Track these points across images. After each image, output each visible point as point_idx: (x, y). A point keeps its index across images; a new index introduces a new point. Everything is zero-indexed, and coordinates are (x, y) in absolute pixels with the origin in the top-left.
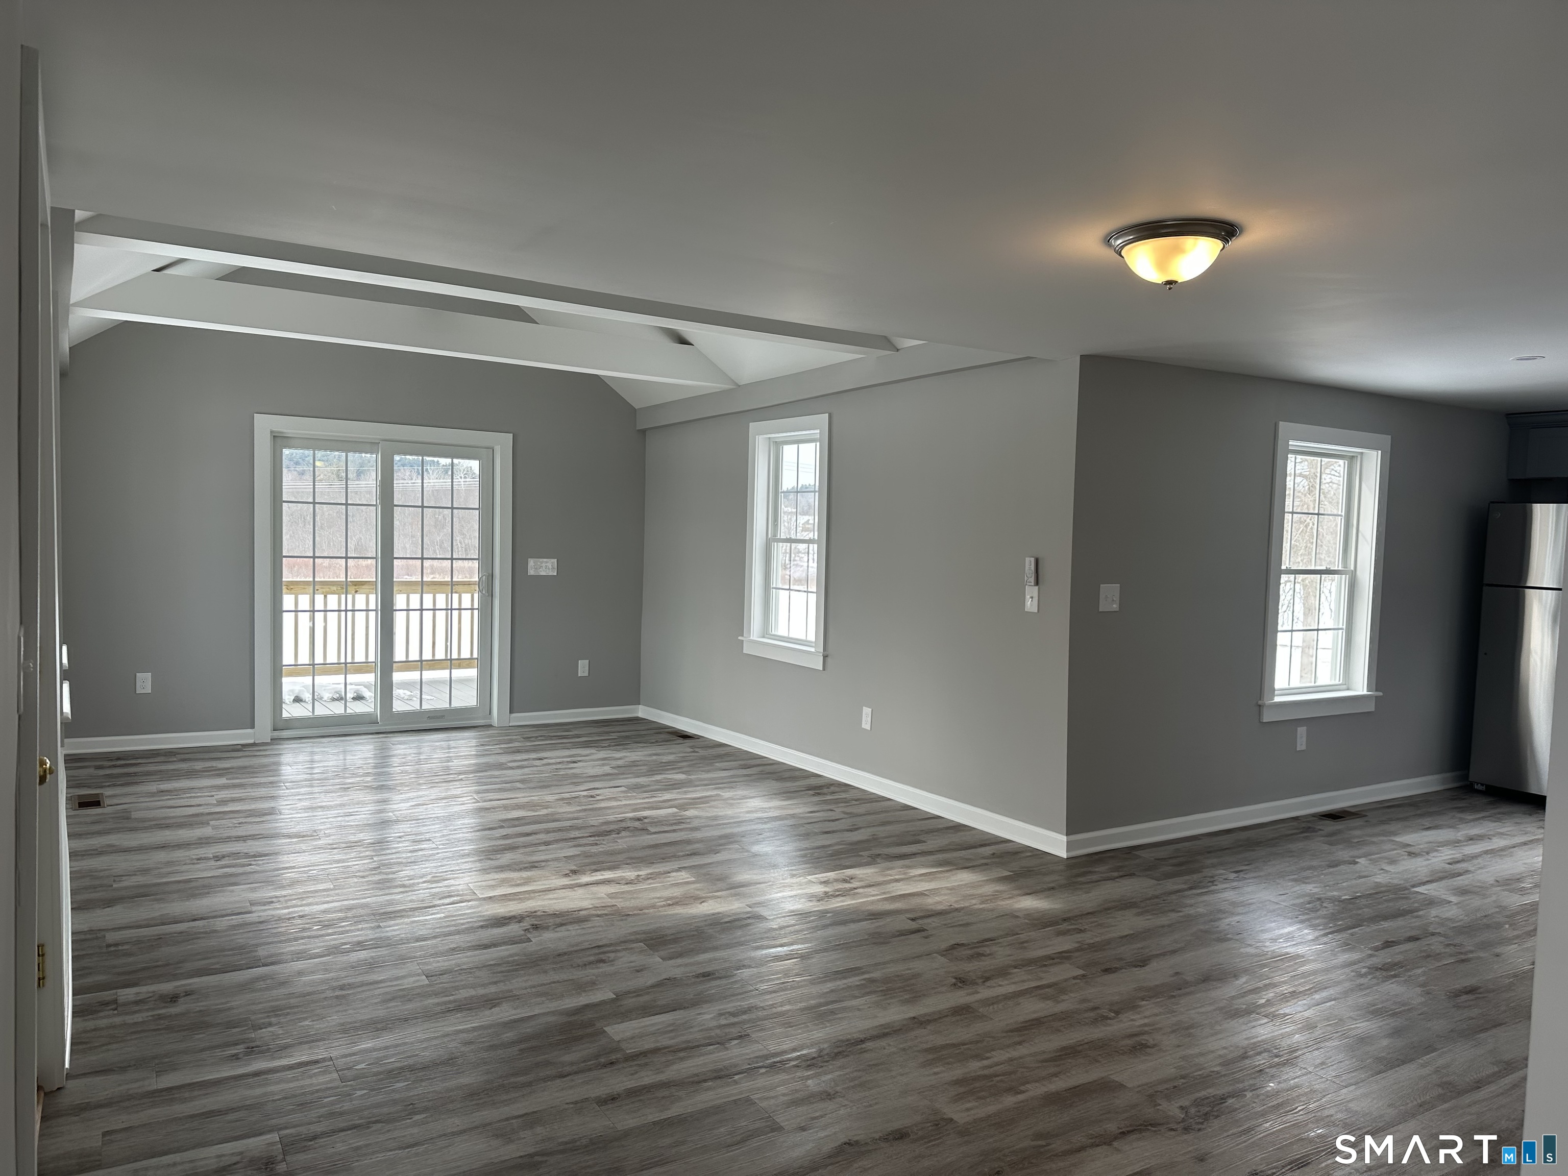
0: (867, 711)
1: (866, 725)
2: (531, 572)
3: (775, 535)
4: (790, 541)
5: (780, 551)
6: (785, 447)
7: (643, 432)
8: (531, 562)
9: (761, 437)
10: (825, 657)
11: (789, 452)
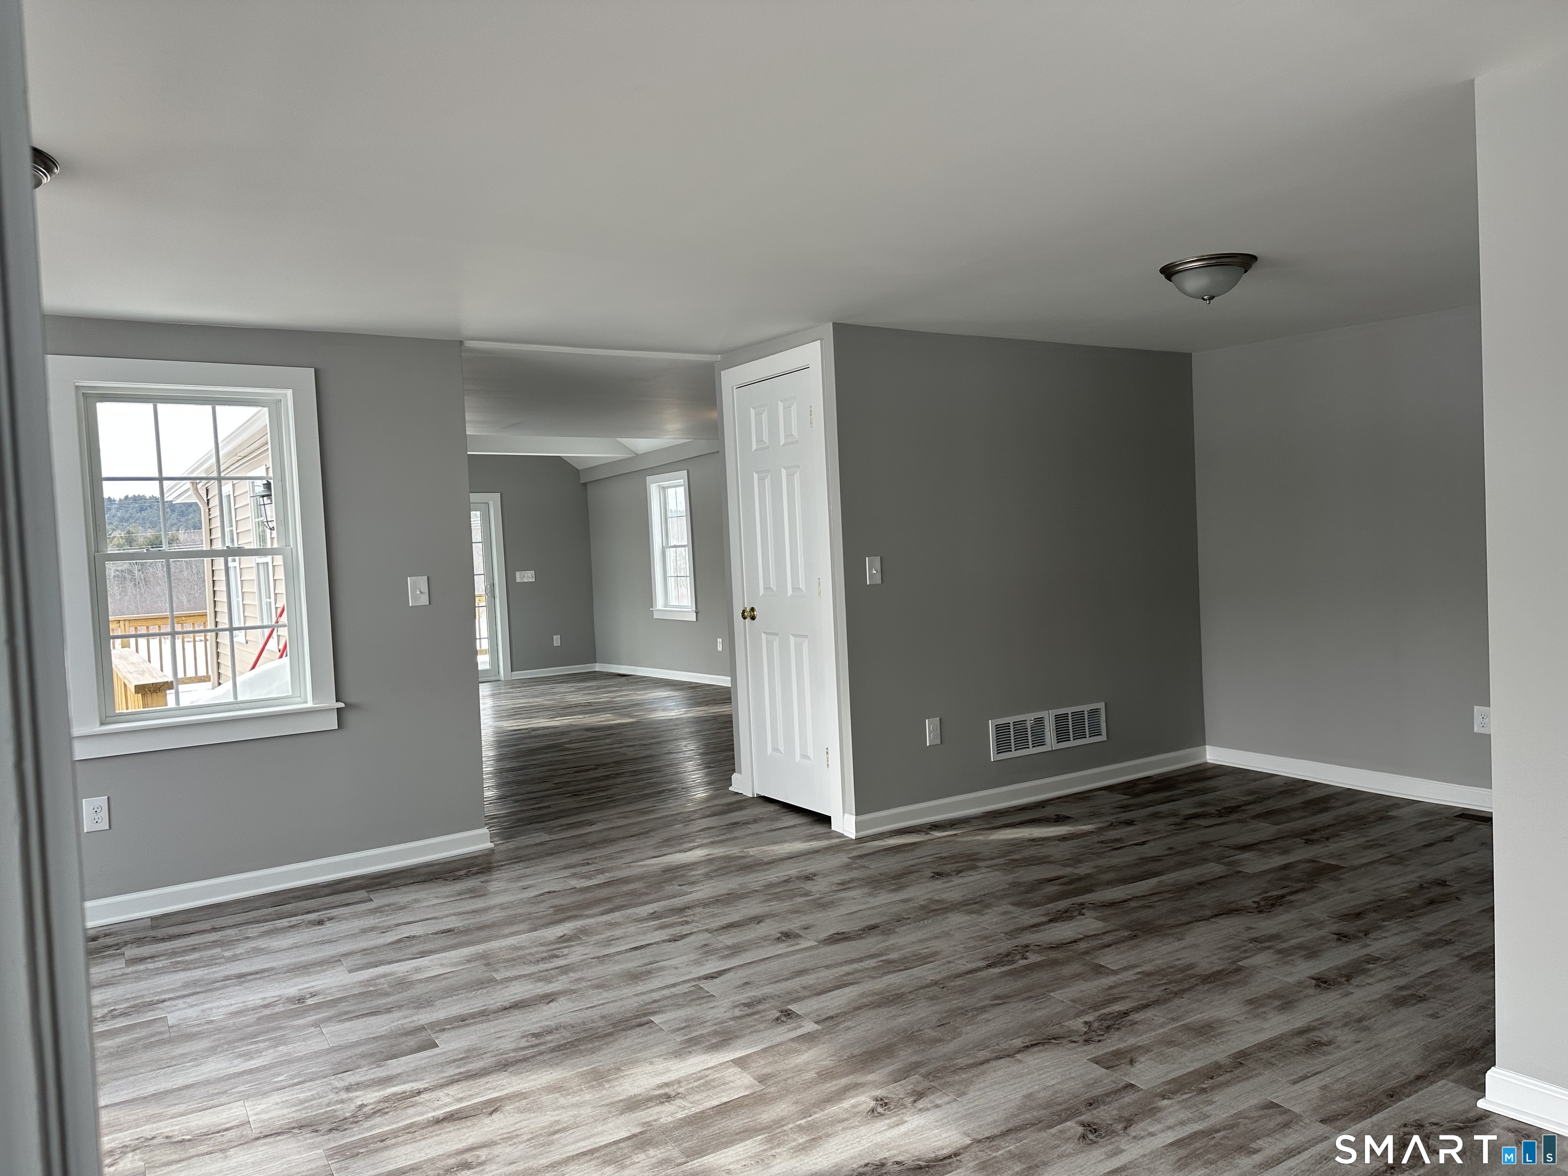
0: (720, 640)
1: (720, 648)
2: (518, 580)
3: (667, 544)
4: (675, 546)
5: (670, 553)
6: (669, 490)
7: (585, 484)
8: (518, 574)
9: (654, 485)
10: (697, 613)
11: (671, 492)
